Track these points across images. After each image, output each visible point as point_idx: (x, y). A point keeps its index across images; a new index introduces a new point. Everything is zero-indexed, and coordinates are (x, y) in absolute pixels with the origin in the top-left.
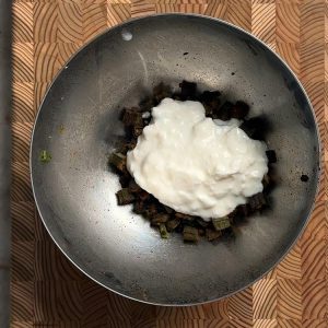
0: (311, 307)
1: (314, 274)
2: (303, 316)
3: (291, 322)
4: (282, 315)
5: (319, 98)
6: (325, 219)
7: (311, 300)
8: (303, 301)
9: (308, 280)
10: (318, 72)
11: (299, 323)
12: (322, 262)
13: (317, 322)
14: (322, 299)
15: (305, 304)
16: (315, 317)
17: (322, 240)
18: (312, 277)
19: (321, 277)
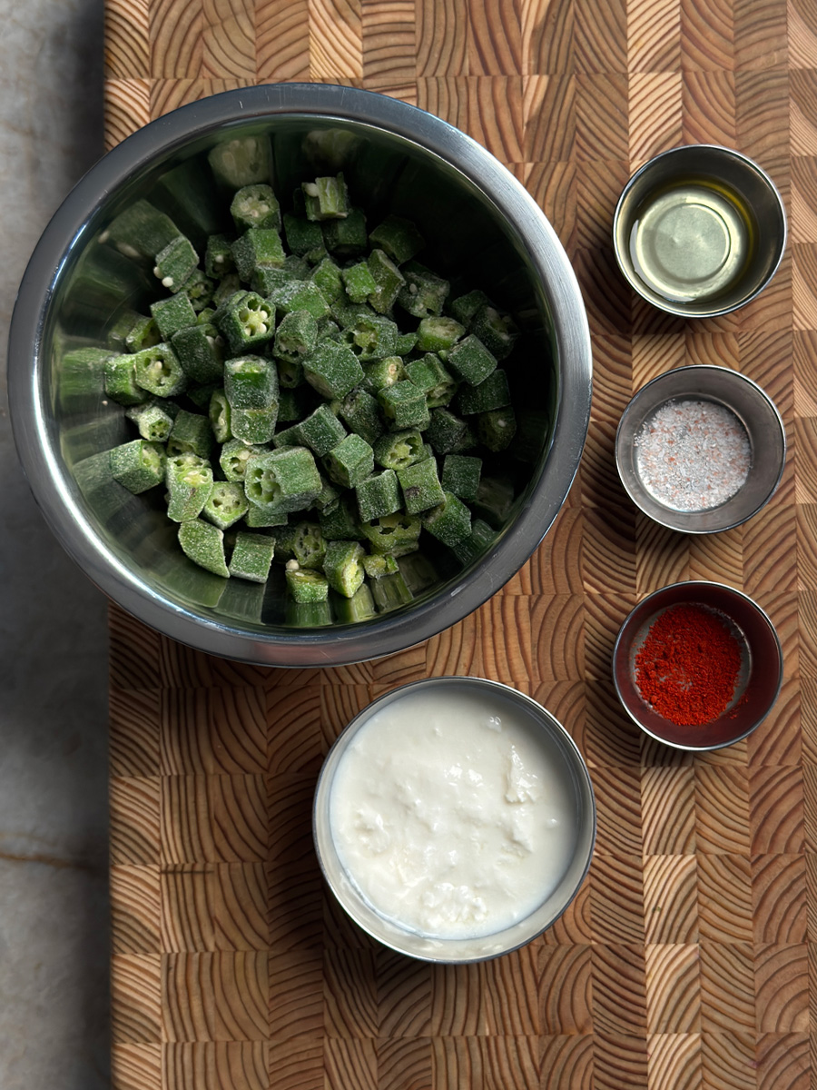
0: (770, 828)
1: (778, 754)
2: (753, 848)
3: (728, 860)
4: (708, 846)
5: (781, 367)
6: (798, 632)
7: (771, 811)
8: (753, 814)
9: (764, 767)
10: (779, 308)
11: (746, 864)
12: (795, 728)
13: (785, 861)
14: (795, 809)
15: (758, 821)
16: (780, 848)
17: (793, 679)
18: (772, 762)
19: (792, 762)
